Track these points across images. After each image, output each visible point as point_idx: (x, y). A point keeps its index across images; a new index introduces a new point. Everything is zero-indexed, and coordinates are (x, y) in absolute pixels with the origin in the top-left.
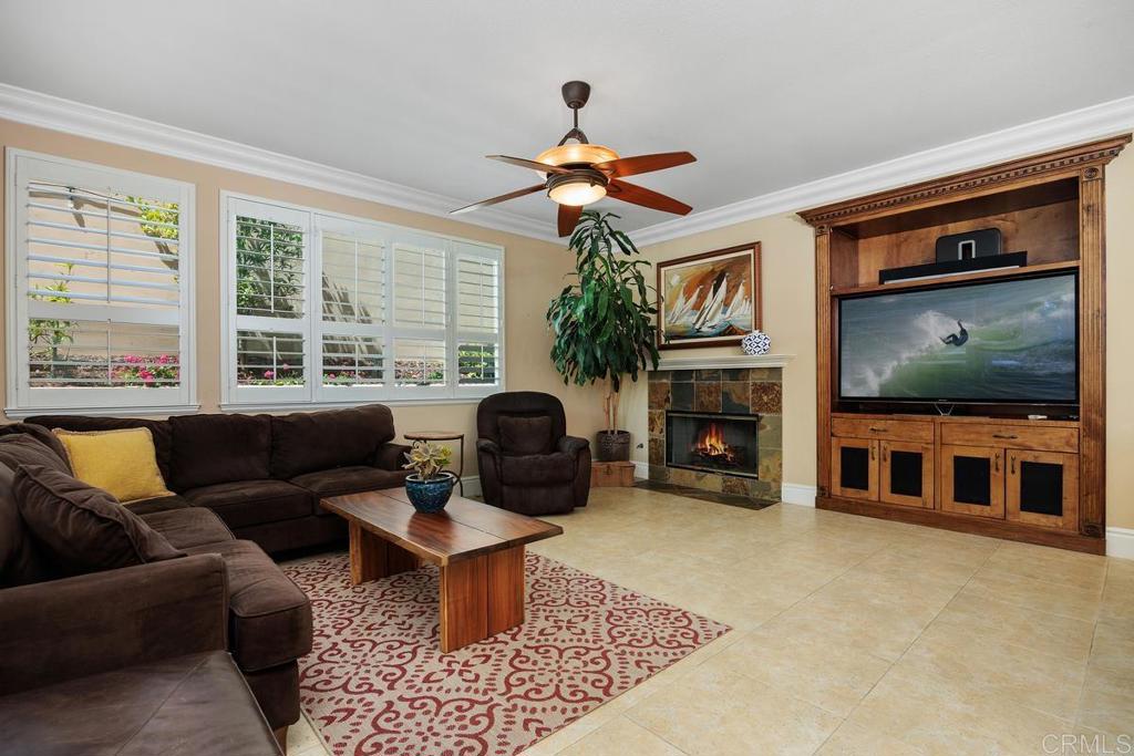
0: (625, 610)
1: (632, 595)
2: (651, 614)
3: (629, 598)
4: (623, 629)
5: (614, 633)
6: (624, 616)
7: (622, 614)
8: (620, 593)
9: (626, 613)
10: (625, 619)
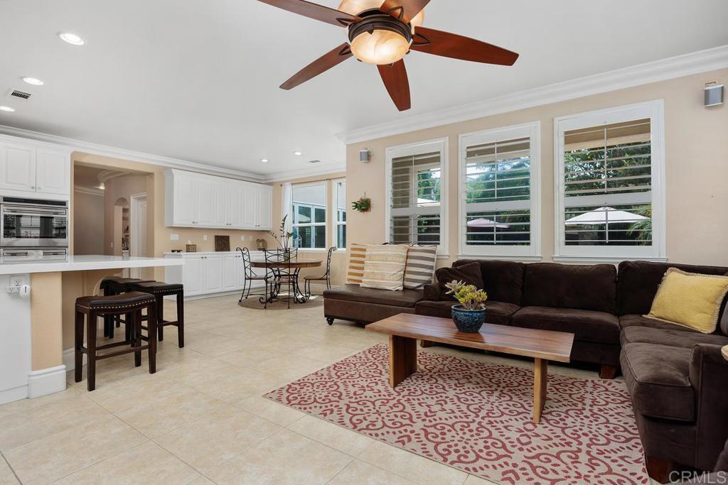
0: (330, 401)
1: (325, 415)
2: (312, 400)
3: (328, 412)
4: (331, 389)
5: (335, 387)
6: (330, 397)
7: (333, 399)
8: (335, 416)
9: (330, 399)
10: (330, 395)
